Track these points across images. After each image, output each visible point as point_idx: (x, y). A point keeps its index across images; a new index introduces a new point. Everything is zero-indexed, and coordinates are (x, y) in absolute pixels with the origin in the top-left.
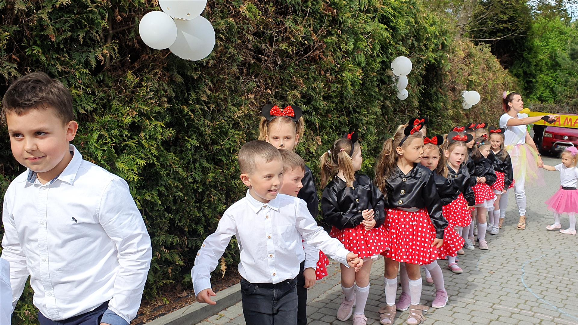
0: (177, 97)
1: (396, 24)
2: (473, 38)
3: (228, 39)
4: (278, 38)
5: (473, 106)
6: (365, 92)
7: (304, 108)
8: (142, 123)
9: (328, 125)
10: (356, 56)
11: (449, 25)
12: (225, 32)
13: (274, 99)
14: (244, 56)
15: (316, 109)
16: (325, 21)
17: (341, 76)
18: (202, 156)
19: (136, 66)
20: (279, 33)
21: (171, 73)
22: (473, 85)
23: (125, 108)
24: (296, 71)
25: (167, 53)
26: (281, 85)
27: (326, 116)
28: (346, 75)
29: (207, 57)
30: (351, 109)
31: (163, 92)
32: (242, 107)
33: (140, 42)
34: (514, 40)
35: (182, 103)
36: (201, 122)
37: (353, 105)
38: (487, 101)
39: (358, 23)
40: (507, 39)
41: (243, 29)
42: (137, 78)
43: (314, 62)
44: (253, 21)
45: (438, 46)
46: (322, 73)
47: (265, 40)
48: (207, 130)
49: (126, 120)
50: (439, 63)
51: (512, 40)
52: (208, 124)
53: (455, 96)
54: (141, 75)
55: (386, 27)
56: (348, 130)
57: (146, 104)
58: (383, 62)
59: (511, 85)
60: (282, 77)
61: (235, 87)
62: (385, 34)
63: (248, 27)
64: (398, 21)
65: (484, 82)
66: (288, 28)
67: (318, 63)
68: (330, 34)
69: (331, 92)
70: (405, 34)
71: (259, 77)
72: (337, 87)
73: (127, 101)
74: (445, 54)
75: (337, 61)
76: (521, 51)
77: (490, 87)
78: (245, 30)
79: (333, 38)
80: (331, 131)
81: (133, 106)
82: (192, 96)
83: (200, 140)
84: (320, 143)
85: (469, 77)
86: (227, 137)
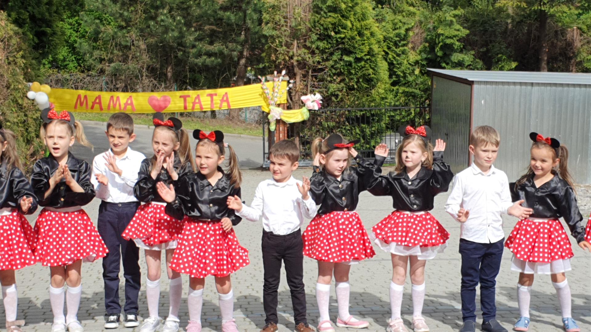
59: (13, 41)
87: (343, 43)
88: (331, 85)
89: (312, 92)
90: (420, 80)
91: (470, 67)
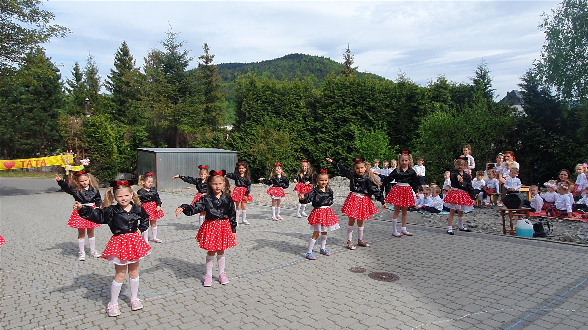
87: (98, 139)
88: (93, 155)
89: (85, 159)
90: (130, 152)
91: (150, 147)
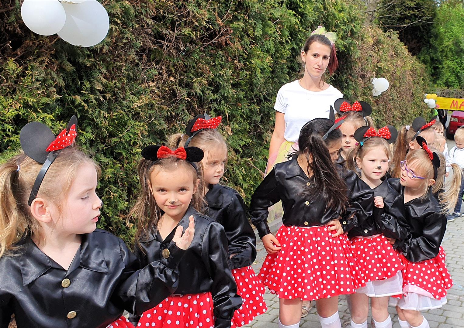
0: (68, 86)
1: (304, 9)
2: (382, 25)
3: (124, 23)
4: (181, 23)
5: (382, 92)
6: (276, 79)
7: (213, 96)
8: (28, 116)
9: (238, 114)
10: (265, 42)
11: (357, 11)
12: (120, 16)
13: (178, 87)
14: (143, 42)
15: (225, 98)
16: (230, 6)
17: (250, 63)
18: (98, 150)
19: (19, 53)
20: (180, 17)
21: (60, 61)
22: (382, 72)
23: (7, 100)
24: (201, 57)
25: (55, 39)
26: (186, 72)
27: (235, 105)
28: (255, 62)
29: (101, 43)
30: (262, 98)
31: (51, 82)
32: (143, 96)
33: (23, 26)
34: (421, 27)
35: (75, 92)
36: (96, 113)
37: (264, 93)
38: (396, 88)
39: (266, 8)
40: (415, 25)
41: (141, 13)
42: (20, 66)
43: (221, 48)
44: (152, 5)
45: (348, 33)
46: (230, 59)
47: (166, 24)
48: (103, 121)
49: (9, 113)
50: (348, 50)
51: (419, 26)
52: (104, 115)
53: (365, 83)
54: (25, 63)
55: (294, 13)
56: (259, 119)
57: (32, 95)
58: (293, 49)
59: (419, 71)
60: (186, 64)
61: (133, 74)
62: (294, 20)
63: (146, 11)
64: (306, 7)
65: (393, 69)
66: (191, 13)
67: (224, 50)
68: (236, 19)
69: (240, 80)
70: (314, 21)
71: (161, 63)
72: (247, 74)
73: (9, 92)
74: (354, 42)
75: (245, 48)
76: (428, 37)
77: (398, 73)
78: (144, 14)
79: (239, 23)
80: (242, 120)
81: (17, 97)
82: (85, 85)
83: (96, 133)
84: (230, 133)
85: (378, 64)
86: (126, 129)
